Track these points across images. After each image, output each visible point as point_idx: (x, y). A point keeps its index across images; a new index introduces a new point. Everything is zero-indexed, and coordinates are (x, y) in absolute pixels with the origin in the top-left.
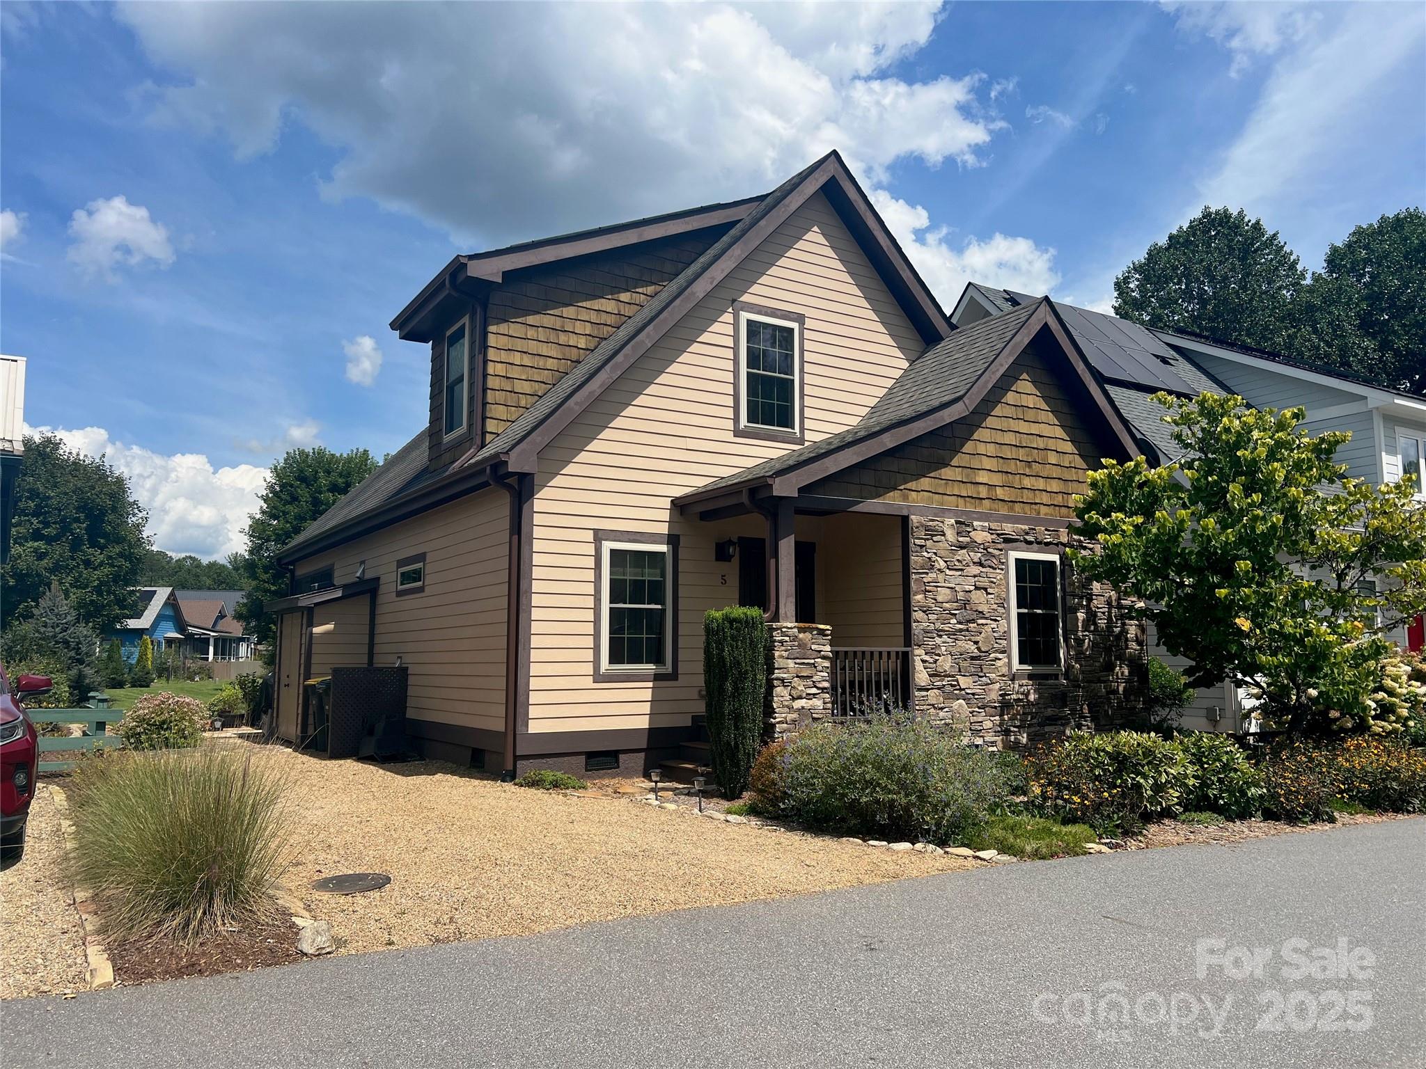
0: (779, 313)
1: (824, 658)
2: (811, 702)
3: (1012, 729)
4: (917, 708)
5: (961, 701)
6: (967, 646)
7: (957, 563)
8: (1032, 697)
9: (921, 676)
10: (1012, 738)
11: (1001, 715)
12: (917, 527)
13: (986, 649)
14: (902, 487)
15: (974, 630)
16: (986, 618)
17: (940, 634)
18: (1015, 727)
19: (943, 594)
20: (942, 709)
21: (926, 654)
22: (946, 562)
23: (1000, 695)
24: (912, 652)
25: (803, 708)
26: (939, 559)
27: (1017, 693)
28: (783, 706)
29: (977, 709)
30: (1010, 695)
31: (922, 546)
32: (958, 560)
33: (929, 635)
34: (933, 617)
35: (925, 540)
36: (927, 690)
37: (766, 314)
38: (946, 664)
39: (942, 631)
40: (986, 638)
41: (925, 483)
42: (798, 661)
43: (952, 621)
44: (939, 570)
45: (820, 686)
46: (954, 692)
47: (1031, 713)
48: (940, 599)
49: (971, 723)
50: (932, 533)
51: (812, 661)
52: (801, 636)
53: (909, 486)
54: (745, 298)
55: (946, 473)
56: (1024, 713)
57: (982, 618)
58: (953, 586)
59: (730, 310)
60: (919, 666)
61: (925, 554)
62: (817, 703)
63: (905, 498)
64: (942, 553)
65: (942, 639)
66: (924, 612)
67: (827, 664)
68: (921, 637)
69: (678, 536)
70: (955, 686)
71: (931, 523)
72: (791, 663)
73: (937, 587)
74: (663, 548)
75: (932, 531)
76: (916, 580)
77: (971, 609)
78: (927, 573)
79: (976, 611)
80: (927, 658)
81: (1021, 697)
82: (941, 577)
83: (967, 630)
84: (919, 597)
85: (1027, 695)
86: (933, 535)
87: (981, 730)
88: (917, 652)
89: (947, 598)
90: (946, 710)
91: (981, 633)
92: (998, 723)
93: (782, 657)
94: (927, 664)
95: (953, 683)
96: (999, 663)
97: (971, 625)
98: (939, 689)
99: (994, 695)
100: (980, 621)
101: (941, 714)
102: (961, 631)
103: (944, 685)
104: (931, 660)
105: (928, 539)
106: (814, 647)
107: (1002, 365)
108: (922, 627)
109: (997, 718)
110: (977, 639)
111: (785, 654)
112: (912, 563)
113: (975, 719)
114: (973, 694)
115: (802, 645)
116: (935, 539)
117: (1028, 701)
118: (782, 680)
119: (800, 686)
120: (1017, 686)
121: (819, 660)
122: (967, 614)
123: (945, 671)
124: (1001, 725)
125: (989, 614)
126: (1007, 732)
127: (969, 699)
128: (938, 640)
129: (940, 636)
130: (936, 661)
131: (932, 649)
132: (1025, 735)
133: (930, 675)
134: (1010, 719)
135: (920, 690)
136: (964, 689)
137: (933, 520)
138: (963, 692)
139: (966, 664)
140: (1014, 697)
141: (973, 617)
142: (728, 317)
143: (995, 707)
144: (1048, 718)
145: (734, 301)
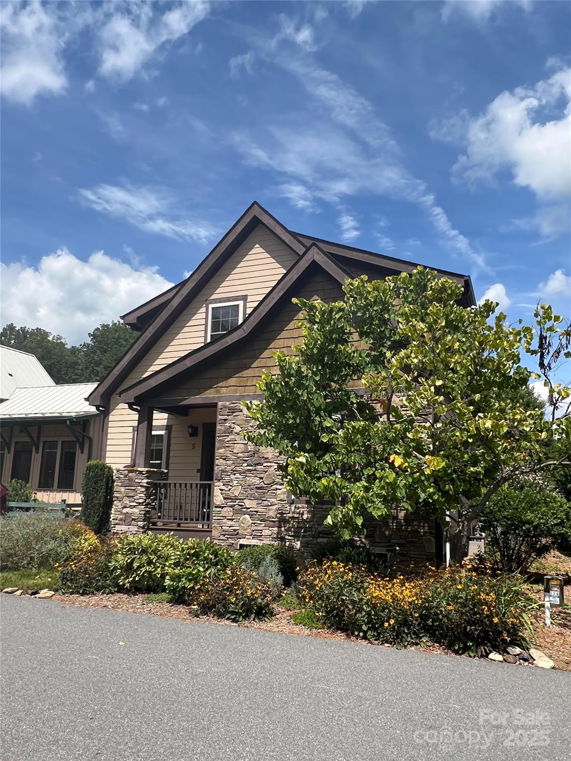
0: (231, 299)
1: (142, 486)
2: (132, 510)
3: (287, 537)
4: (214, 518)
5: (247, 516)
6: (254, 481)
7: (249, 428)
8: (305, 517)
9: (218, 498)
10: (287, 544)
11: (280, 527)
12: (221, 409)
13: (269, 482)
14: (215, 386)
15: (261, 470)
16: (271, 462)
17: (234, 472)
18: (289, 536)
19: (238, 448)
20: (232, 520)
21: (224, 485)
22: (241, 428)
23: (279, 513)
24: (214, 484)
25: (127, 513)
26: (236, 426)
27: (294, 513)
28: (118, 511)
29: (259, 522)
30: (285, 513)
31: (225, 420)
32: (251, 426)
33: (225, 473)
34: (229, 462)
35: (228, 415)
36: (222, 508)
37: (224, 302)
38: (237, 492)
39: (236, 471)
40: (269, 475)
41: (232, 381)
42: (127, 488)
43: (244, 465)
44: (236, 433)
45: (137, 501)
46: (241, 511)
47: (305, 528)
48: (235, 451)
49: (253, 531)
50: (233, 411)
51: (134, 488)
52: (130, 474)
53: (220, 384)
54: (213, 297)
55: (246, 373)
56: (297, 527)
57: (267, 462)
58: (246, 442)
59: (204, 305)
60: (217, 492)
61: (227, 424)
62: (136, 510)
63: (218, 392)
64: (239, 422)
65: (235, 476)
66: (224, 459)
67: (143, 490)
68: (219, 475)
69: (171, 426)
70: (242, 506)
71: (232, 405)
72: (123, 489)
73: (235, 444)
74: (162, 432)
75: (233, 410)
76: (220, 440)
77: (258, 457)
78: (228, 436)
79: (263, 457)
80: (224, 488)
81: (295, 515)
82: (237, 437)
83: (255, 470)
84: (221, 451)
85: (303, 514)
86: (233, 412)
87: (261, 536)
88: (216, 484)
89: (240, 450)
90: (235, 520)
91: (266, 472)
92: (275, 532)
93: (117, 485)
94: (224, 492)
95: (240, 504)
96: (278, 492)
97: (259, 467)
98: (231, 507)
99: (272, 513)
100: (265, 464)
101: (230, 523)
102: (250, 470)
103: (235, 505)
104: (227, 489)
105: (230, 415)
106: (136, 480)
107: (274, 298)
108: (221, 469)
109: (276, 529)
110: (262, 475)
111: (120, 484)
112: (217, 430)
113: (256, 528)
114: (257, 512)
115: (130, 480)
116: (234, 414)
117: (303, 519)
118: (117, 497)
119: (127, 501)
120: (293, 508)
121: (140, 487)
122: (255, 459)
123: (236, 496)
124: (278, 533)
125: (273, 459)
126: (282, 539)
127: (253, 515)
128: (233, 477)
129: (235, 474)
130: (230, 489)
131: (227, 482)
132: (299, 543)
133: (224, 499)
134: (286, 530)
135: (216, 507)
136: (249, 508)
137: (235, 403)
138: (249, 510)
139: (253, 492)
140: (290, 515)
141: (259, 462)
142: (203, 310)
143: (274, 522)
144: (320, 532)
145: (206, 300)
